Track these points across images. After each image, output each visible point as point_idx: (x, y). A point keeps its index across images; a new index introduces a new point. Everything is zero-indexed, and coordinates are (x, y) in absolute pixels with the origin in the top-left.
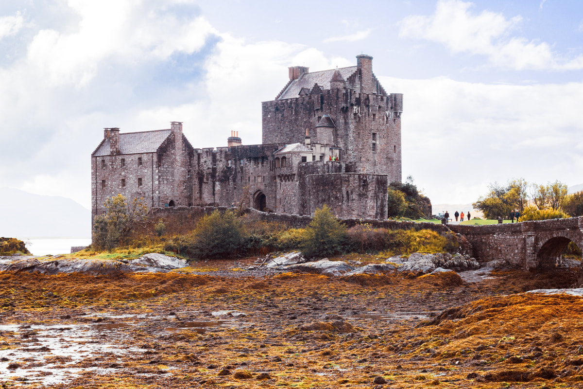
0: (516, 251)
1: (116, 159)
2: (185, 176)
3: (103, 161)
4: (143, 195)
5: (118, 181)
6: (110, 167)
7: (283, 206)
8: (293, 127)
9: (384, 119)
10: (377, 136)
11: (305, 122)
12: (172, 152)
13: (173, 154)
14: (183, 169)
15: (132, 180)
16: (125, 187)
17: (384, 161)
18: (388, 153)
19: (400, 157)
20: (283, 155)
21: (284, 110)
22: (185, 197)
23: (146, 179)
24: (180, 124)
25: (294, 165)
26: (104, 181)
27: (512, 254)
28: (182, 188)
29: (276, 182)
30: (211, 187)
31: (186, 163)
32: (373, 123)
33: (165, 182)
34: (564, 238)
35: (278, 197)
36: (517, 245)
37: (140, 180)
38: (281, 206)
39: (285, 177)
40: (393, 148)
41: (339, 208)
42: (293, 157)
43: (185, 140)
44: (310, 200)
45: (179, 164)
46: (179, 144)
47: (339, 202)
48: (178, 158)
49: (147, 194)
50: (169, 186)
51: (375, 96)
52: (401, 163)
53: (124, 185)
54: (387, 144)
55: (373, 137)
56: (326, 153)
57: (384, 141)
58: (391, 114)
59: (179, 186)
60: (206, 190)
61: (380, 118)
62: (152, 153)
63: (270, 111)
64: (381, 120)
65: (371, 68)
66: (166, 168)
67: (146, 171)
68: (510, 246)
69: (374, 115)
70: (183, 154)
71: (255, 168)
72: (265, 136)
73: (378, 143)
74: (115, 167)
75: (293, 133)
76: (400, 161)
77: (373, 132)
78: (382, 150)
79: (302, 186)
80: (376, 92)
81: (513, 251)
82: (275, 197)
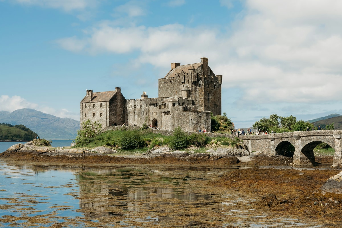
0: (266, 148)
1: (91, 104)
2: (122, 112)
3: (85, 105)
4: (102, 120)
5: (92, 114)
6: (89, 108)
7: (165, 126)
8: (172, 90)
9: (213, 87)
10: (210, 94)
11: (177, 88)
12: (116, 101)
13: (116, 102)
14: (121, 109)
15: (98, 114)
16: (94, 117)
17: (213, 106)
18: (215, 102)
19: (221, 104)
20: (165, 103)
21: (168, 82)
22: (122, 122)
23: (104, 113)
24: (120, 88)
25: (169, 107)
26: (86, 114)
27: (264, 149)
28: (120, 117)
29: (162, 115)
30: (133, 117)
31: (122, 106)
32: (208, 89)
33: (112, 115)
34: (287, 142)
35: (163, 122)
36: (266, 145)
37: (101, 113)
38: (164, 126)
39: (166, 113)
40: (218, 100)
41: (188, 127)
42: (169, 103)
43: (122, 95)
44: (175, 123)
45: (119, 107)
46: (119, 97)
47: (188, 124)
48: (118, 104)
49: (104, 120)
50: (114, 116)
51: (209, 76)
52: (221, 107)
53: (94, 116)
54: (214, 98)
55: (208, 95)
56: (185, 102)
57: (213, 97)
58: (217, 85)
59: (119, 116)
60: (131, 119)
61: (211, 86)
62: (107, 101)
63: (162, 83)
64: (212, 87)
65: (208, 64)
66: (113, 108)
67: (104, 109)
68: (263, 145)
69: (209, 85)
70: (121, 102)
71: (153, 109)
72: (160, 94)
73: (210, 97)
74: (90, 108)
75: (172, 93)
76: (221, 106)
77: (208, 92)
78: (212, 101)
79: (173, 117)
80: (210, 75)
81: (265, 147)
82: (162, 122)
